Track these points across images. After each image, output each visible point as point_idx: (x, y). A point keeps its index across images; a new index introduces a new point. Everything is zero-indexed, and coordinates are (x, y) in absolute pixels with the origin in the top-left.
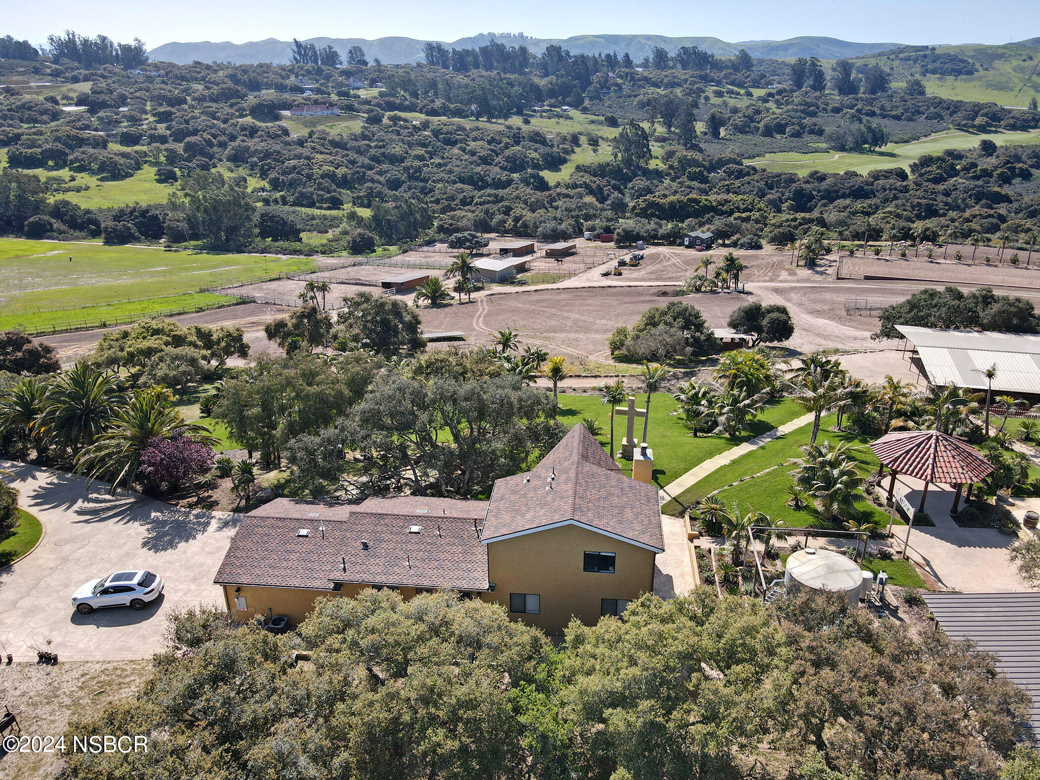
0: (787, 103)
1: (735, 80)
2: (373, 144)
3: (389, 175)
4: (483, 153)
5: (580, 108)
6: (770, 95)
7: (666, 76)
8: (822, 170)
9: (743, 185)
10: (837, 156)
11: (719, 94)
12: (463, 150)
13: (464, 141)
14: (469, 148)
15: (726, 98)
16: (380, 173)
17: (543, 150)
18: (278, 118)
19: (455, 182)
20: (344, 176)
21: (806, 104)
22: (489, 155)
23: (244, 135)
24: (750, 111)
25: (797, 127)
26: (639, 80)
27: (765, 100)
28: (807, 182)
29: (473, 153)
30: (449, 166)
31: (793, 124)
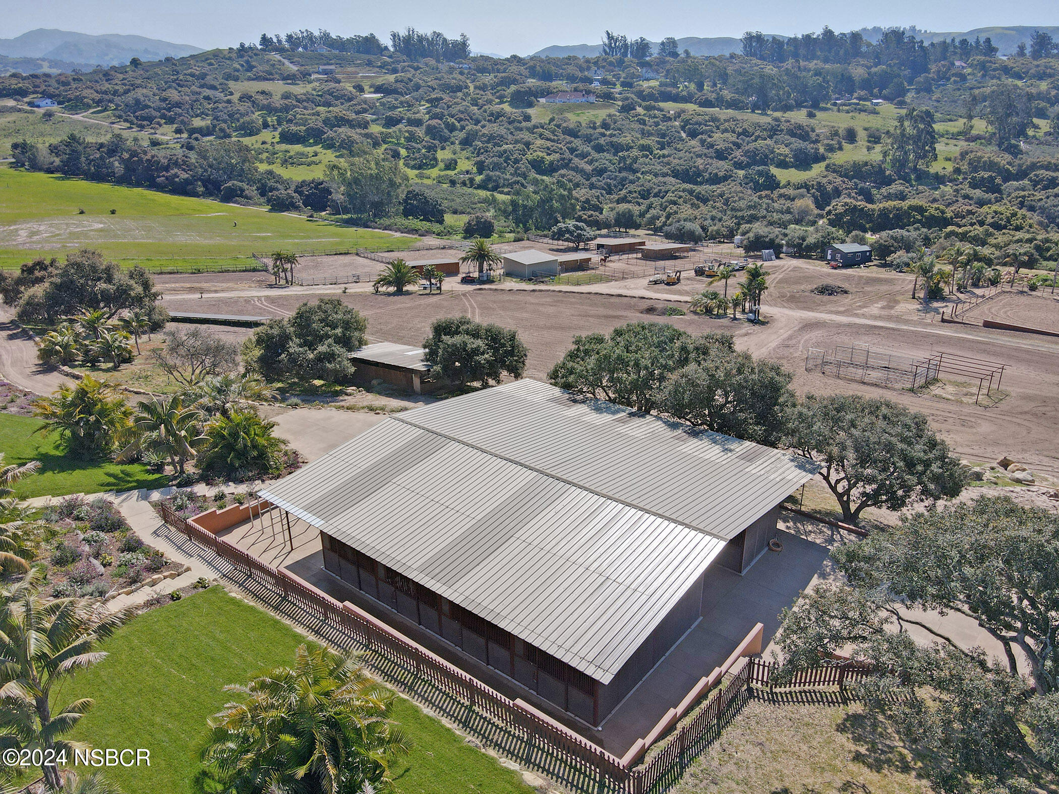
2: (608, 133)
3: (597, 164)
4: (721, 146)
5: (895, 101)
7: (1038, 66)
12: (703, 142)
13: (710, 134)
14: (709, 140)
16: (590, 163)
17: (798, 144)
18: (530, 105)
19: (665, 175)
20: (552, 163)
22: (726, 149)
23: (489, 121)
26: (995, 70)
29: (711, 146)
30: (671, 159)
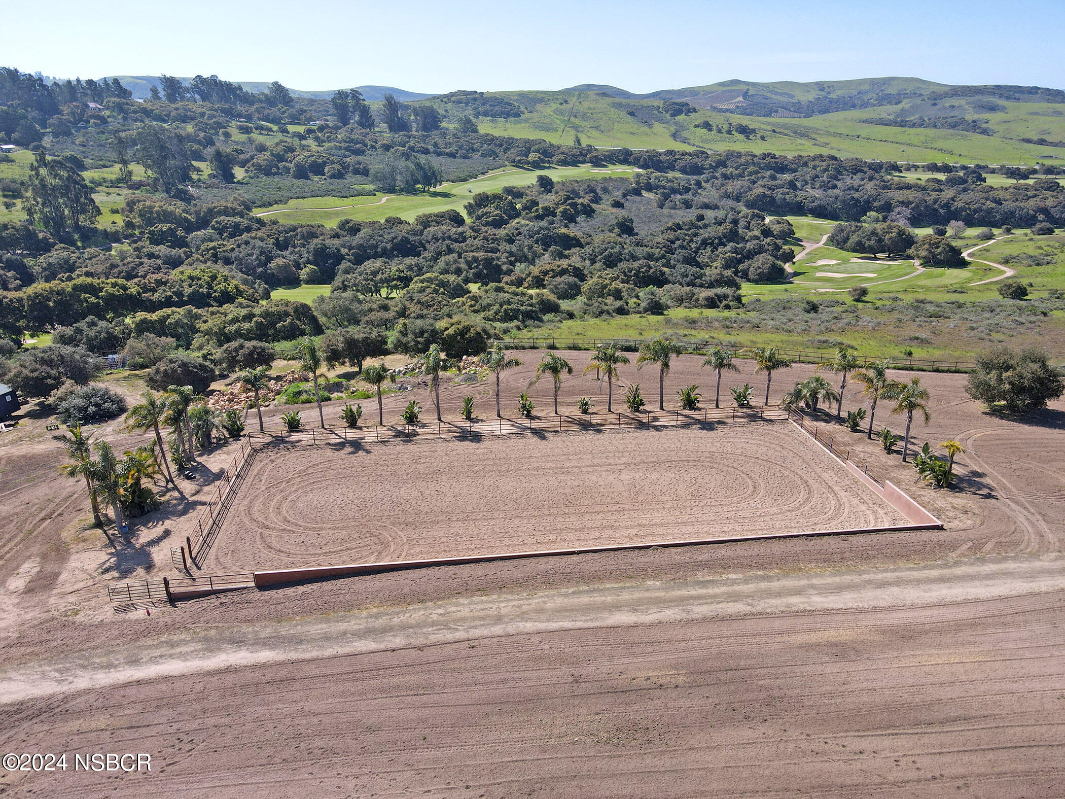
0: (329, 140)
1: (268, 115)
5: (31, 147)
6: (310, 131)
7: (177, 109)
8: (358, 218)
9: (239, 246)
10: (384, 199)
11: (246, 130)
15: (255, 135)
21: (352, 141)
24: (280, 149)
25: (337, 166)
26: (135, 112)
27: (302, 137)
28: (337, 236)
31: (333, 163)
